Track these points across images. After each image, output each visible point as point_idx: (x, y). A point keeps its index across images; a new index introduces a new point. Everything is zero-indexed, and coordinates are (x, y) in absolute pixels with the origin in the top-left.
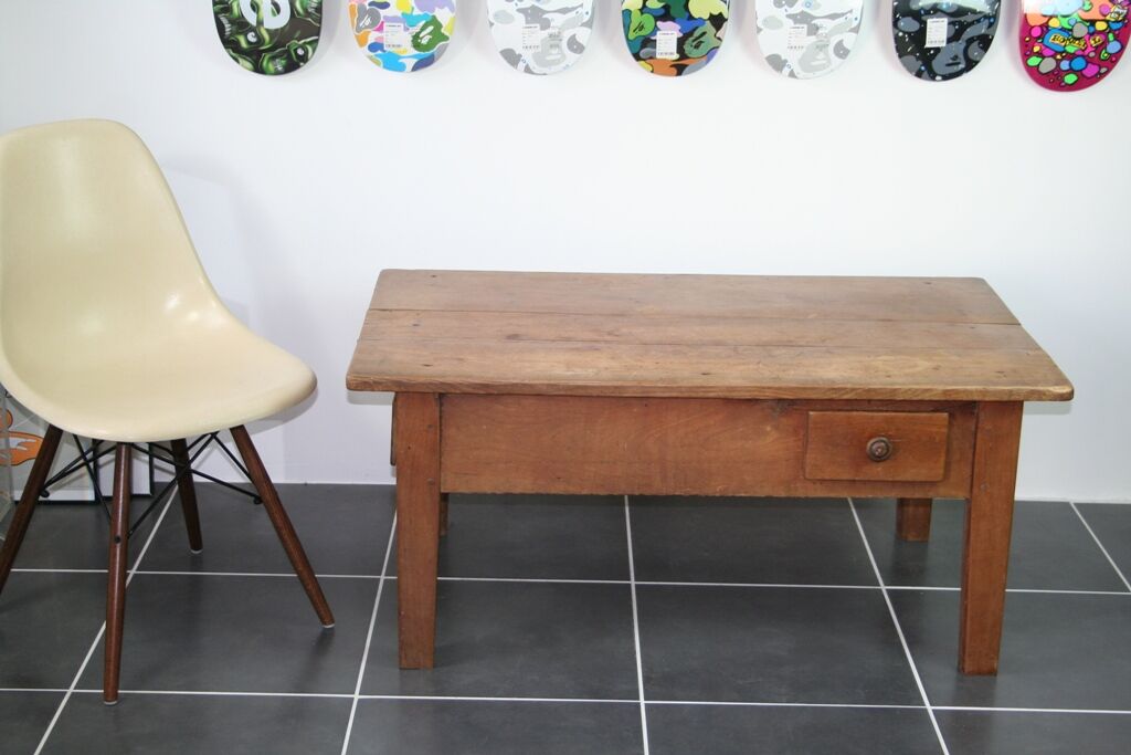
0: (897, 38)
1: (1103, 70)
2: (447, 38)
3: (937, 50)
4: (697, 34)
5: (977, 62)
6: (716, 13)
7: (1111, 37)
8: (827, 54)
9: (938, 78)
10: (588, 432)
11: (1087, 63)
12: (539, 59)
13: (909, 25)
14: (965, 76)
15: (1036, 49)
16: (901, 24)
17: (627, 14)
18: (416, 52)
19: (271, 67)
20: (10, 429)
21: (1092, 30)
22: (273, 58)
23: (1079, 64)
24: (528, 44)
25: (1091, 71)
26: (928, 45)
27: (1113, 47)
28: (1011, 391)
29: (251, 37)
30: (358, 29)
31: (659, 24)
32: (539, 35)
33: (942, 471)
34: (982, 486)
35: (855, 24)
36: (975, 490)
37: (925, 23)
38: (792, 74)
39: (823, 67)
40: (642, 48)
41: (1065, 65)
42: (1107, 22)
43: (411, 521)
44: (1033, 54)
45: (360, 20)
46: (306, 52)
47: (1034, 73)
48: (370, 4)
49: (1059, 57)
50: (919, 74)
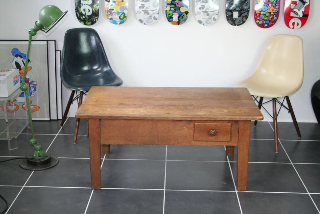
0: (227, 16)
1: (273, 23)
2: (126, 17)
3: (236, 19)
4: (182, 16)
5: (245, 22)
6: (186, 11)
7: (274, 16)
8: (211, 20)
9: (236, 25)
11: (269, 22)
12: (147, 21)
13: (229, 13)
14: (242, 25)
15: (258, 19)
16: (228, 13)
17: (166, 11)
18: (120, 20)
19: (88, 24)
20: (32, 104)
21: (270, 14)
22: (88, 22)
23: (268, 22)
24: (145, 18)
25: (270, 24)
26: (234, 18)
27: (275, 18)
28: (247, 118)
29: (84, 17)
30: (107, 15)
31: (174, 13)
32: (147, 16)
33: (229, 138)
34: (241, 143)
35: (217, 13)
36: (239, 144)
37: (233, 13)
38: (204, 25)
39: (210, 23)
40: (170, 19)
41: (265, 22)
42: (274, 12)
44: (257, 20)
45: (107, 13)
46: (96, 20)
47: (258, 24)
48: (110, 9)
49: (263, 20)
50: (232, 24)
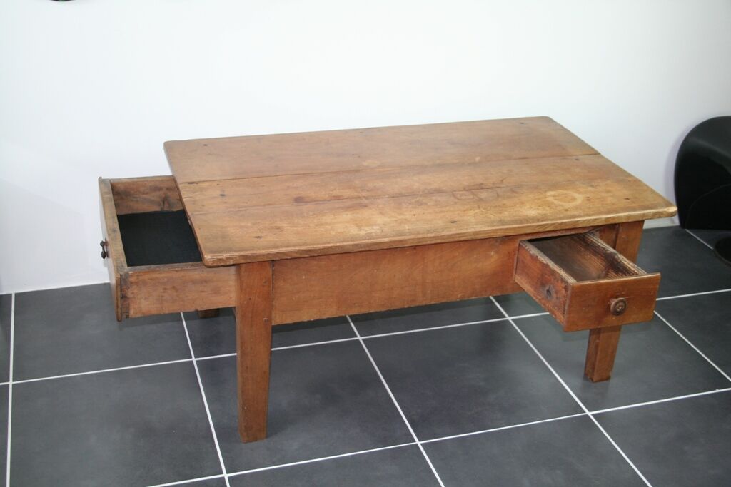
10: (375, 271)
43: (251, 348)
